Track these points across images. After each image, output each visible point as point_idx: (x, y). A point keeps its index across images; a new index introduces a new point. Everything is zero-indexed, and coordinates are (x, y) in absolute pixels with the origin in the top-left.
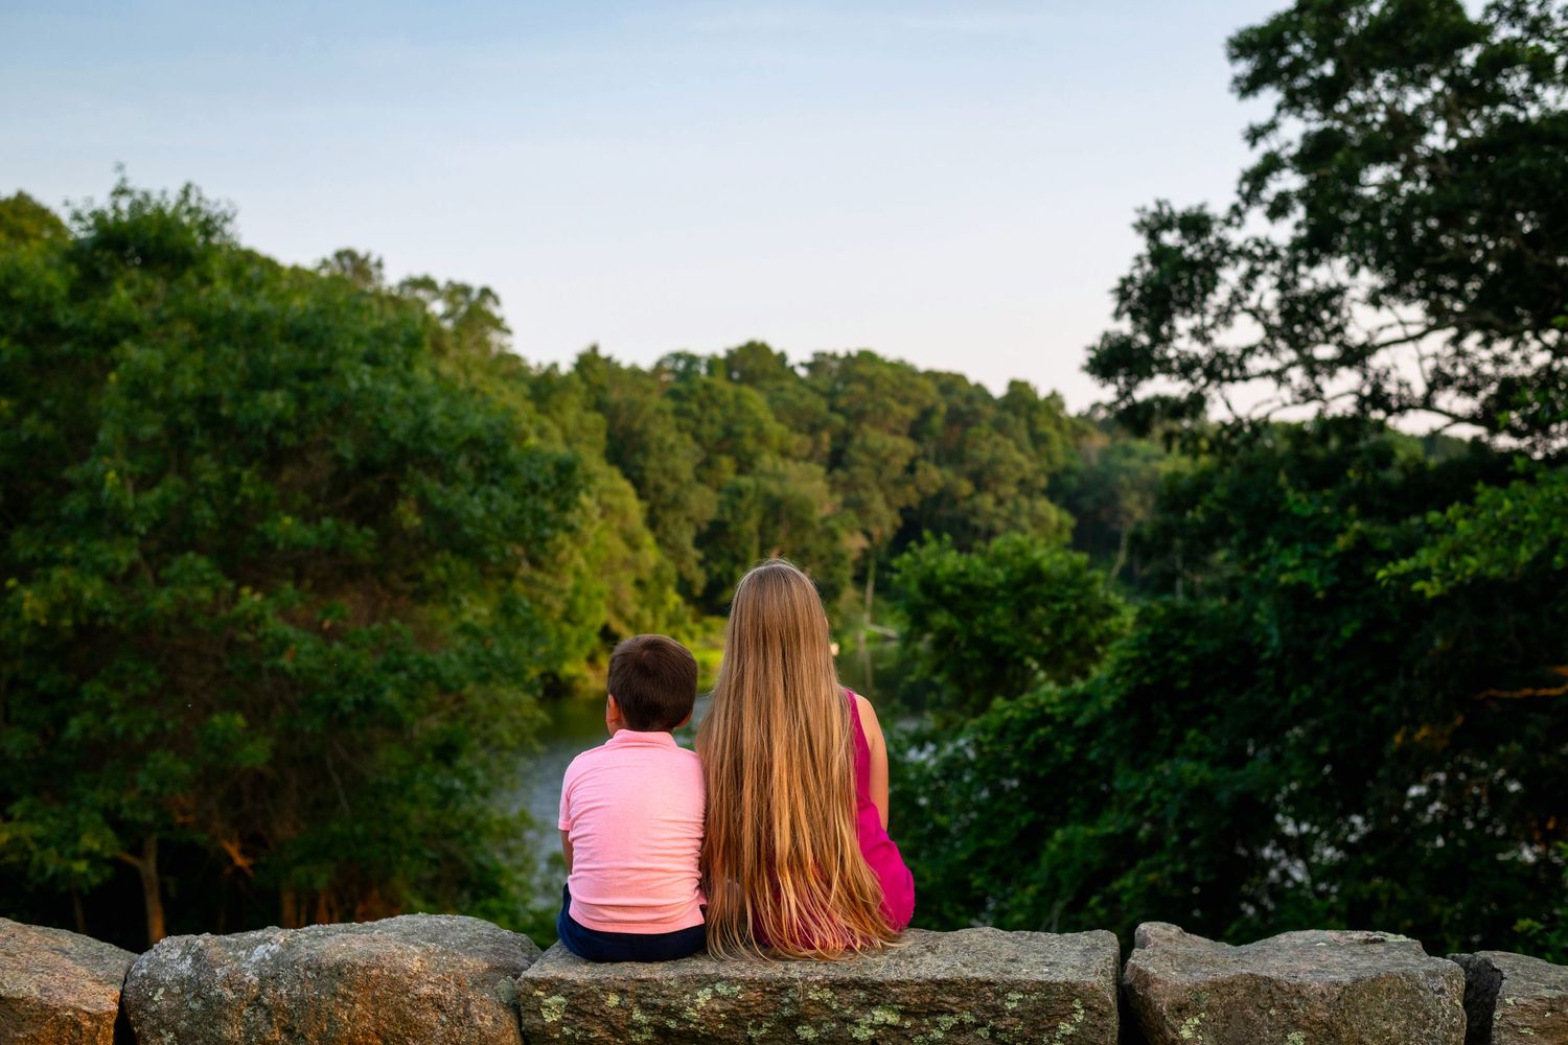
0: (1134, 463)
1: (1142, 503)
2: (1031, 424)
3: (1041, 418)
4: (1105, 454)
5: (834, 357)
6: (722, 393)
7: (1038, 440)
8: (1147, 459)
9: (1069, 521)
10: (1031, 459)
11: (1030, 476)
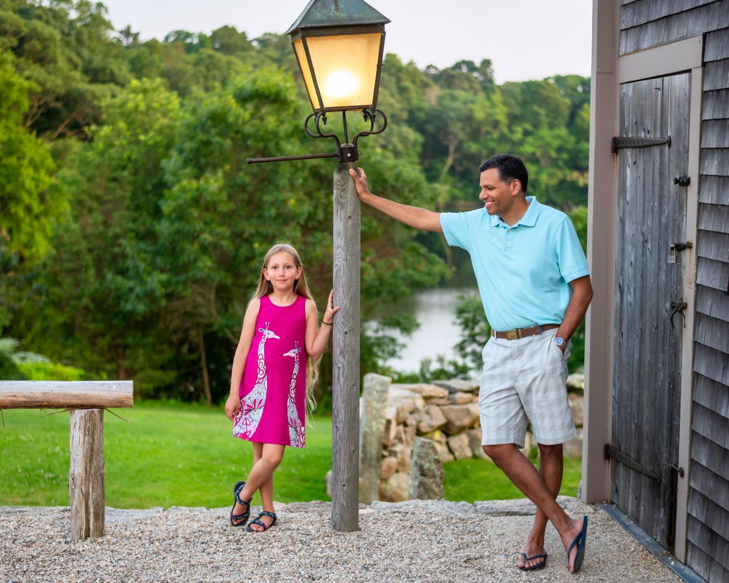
0: (457, 105)
1: (463, 129)
2: (399, 80)
3: (403, 76)
4: (440, 99)
6: (219, 60)
7: (402, 90)
8: (465, 103)
9: (420, 138)
10: (399, 102)
11: (398, 112)
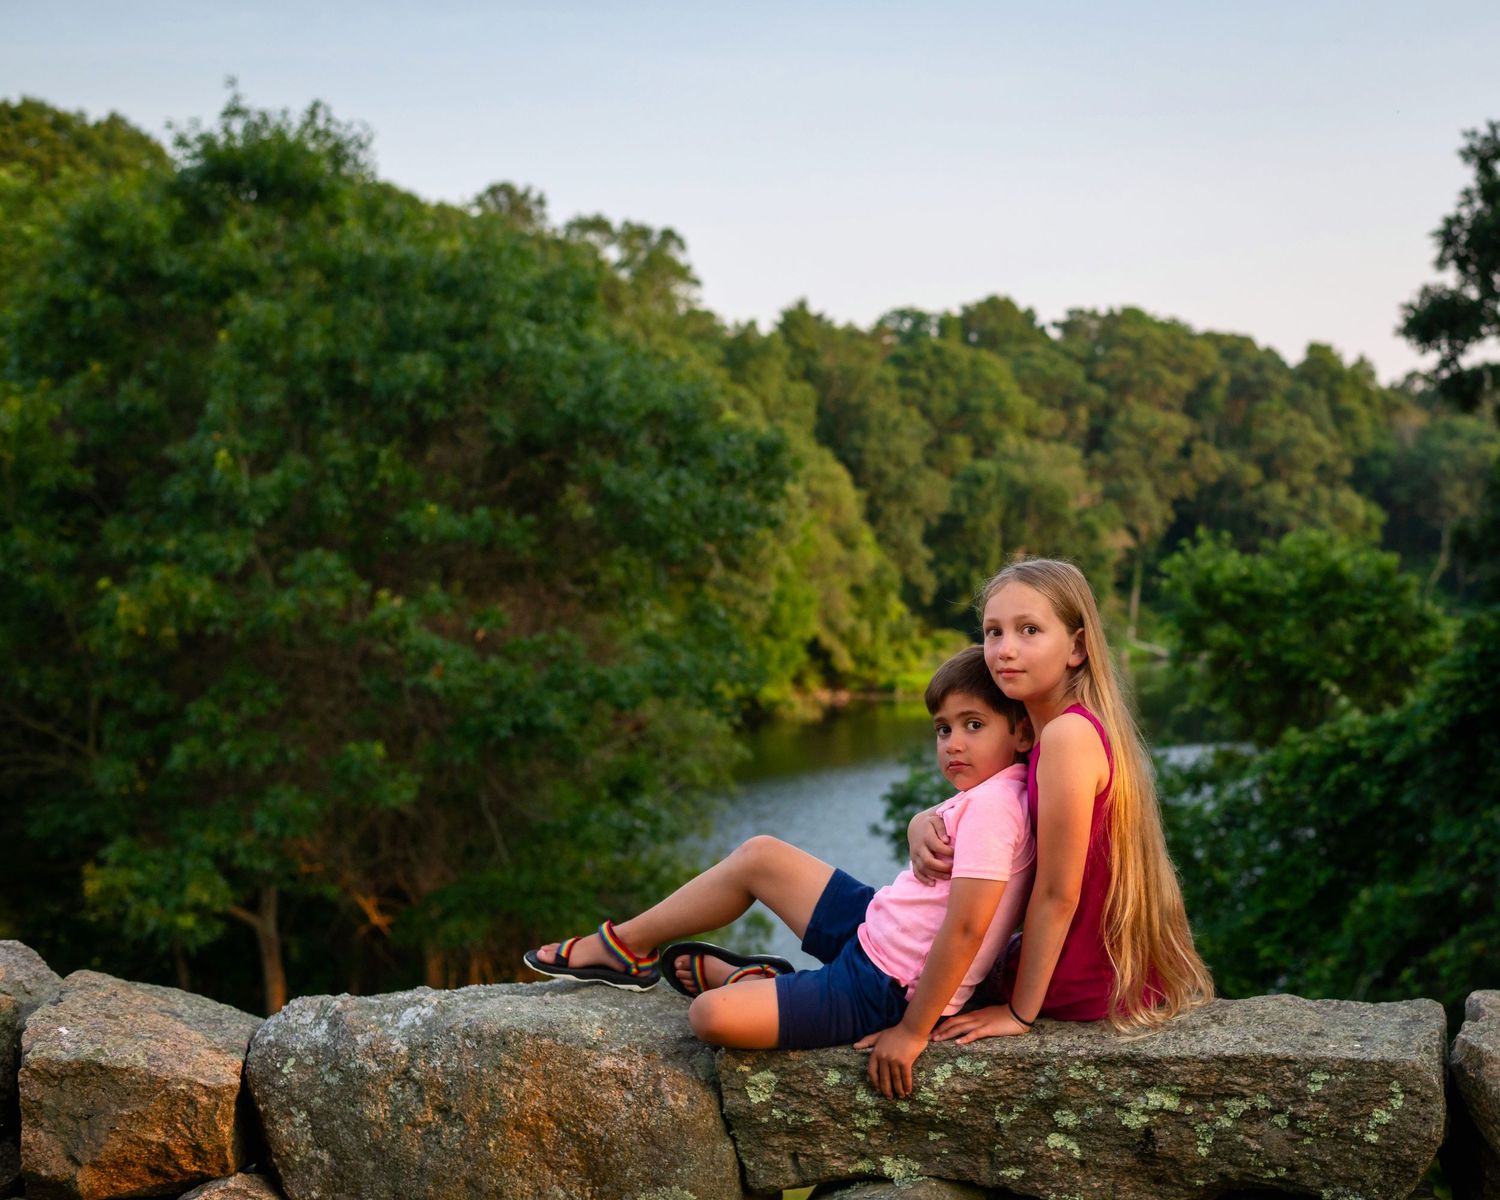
0: (1458, 445)
1: (1468, 495)
2: (1333, 397)
3: (1345, 390)
4: (1423, 434)
5: (1094, 315)
6: (955, 358)
7: (1342, 417)
8: (1474, 441)
9: (1379, 516)
10: (1333, 440)
11: (1331, 460)
